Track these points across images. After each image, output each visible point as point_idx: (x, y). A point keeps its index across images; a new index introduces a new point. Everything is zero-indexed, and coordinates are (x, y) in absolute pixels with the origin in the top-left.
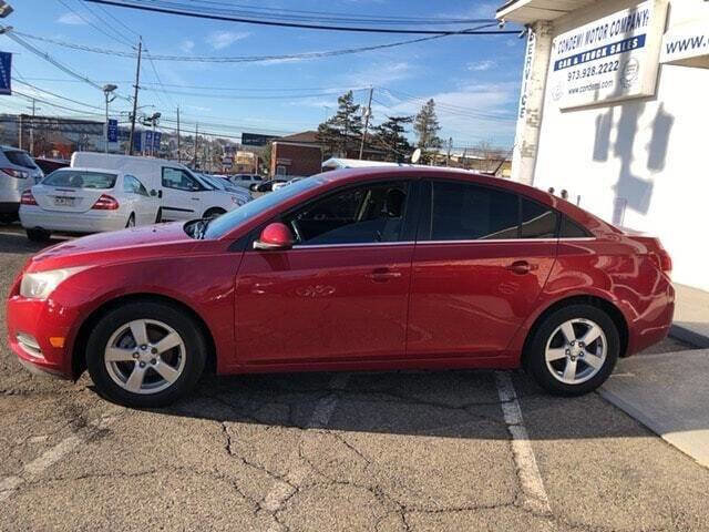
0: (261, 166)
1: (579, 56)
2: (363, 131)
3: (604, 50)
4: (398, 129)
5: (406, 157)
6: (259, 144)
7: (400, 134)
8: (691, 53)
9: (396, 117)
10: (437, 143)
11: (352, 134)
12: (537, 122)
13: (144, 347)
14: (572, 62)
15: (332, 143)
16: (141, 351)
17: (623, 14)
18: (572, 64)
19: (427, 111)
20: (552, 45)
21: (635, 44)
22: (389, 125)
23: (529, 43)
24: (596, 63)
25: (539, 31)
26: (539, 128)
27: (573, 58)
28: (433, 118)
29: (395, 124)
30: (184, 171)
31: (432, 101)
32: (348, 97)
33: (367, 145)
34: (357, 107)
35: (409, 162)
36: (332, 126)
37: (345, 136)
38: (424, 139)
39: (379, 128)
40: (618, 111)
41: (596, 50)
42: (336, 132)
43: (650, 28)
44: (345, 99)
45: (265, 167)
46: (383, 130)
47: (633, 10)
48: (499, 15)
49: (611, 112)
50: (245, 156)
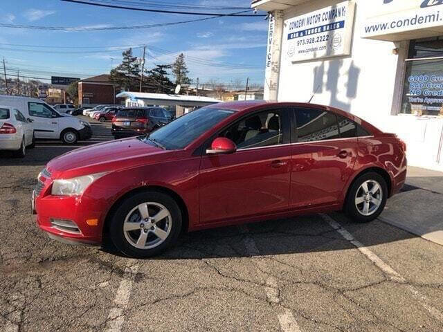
0: (68, 98)
1: (304, 32)
2: (140, 73)
3: (319, 29)
4: (163, 72)
5: (172, 90)
6: (65, 83)
7: (165, 76)
8: (380, 32)
9: (161, 65)
10: (188, 81)
11: (133, 76)
12: (277, 70)
13: (146, 220)
14: (299, 34)
15: (120, 82)
16: (145, 223)
17: (329, 9)
18: (299, 36)
19: (180, 61)
20: (284, 24)
21: (338, 26)
22: (157, 70)
23: (270, 23)
24: (315, 36)
25: (276, 16)
26: (279, 73)
27: (300, 32)
28: (184, 65)
29: (161, 69)
30: (44, 105)
31: (182, 54)
32: (129, 52)
33: (144, 83)
34: (136, 58)
35: (173, 93)
36: (119, 71)
37: (128, 77)
38: (179, 78)
39: (151, 72)
40: (327, 64)
41: (314, 28)
42: (123, 75)
43: (347, 17)
44: (127, 54)
45: (71, 99)
46: (154, 73)
47: (334, 7)
48: (253, 6)
49: (323, 64)
50: (55, 92)
